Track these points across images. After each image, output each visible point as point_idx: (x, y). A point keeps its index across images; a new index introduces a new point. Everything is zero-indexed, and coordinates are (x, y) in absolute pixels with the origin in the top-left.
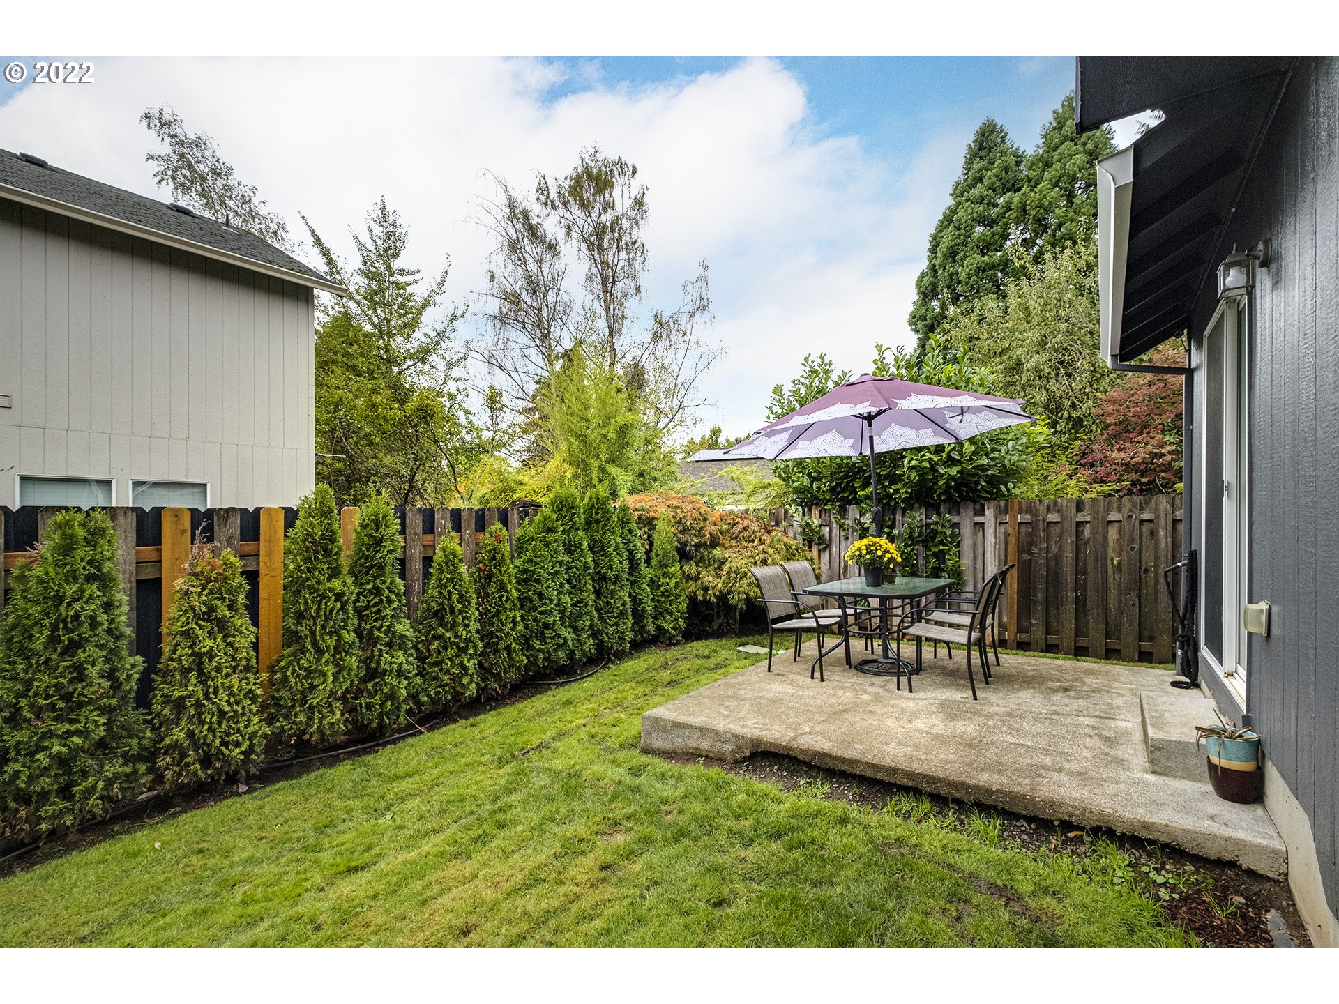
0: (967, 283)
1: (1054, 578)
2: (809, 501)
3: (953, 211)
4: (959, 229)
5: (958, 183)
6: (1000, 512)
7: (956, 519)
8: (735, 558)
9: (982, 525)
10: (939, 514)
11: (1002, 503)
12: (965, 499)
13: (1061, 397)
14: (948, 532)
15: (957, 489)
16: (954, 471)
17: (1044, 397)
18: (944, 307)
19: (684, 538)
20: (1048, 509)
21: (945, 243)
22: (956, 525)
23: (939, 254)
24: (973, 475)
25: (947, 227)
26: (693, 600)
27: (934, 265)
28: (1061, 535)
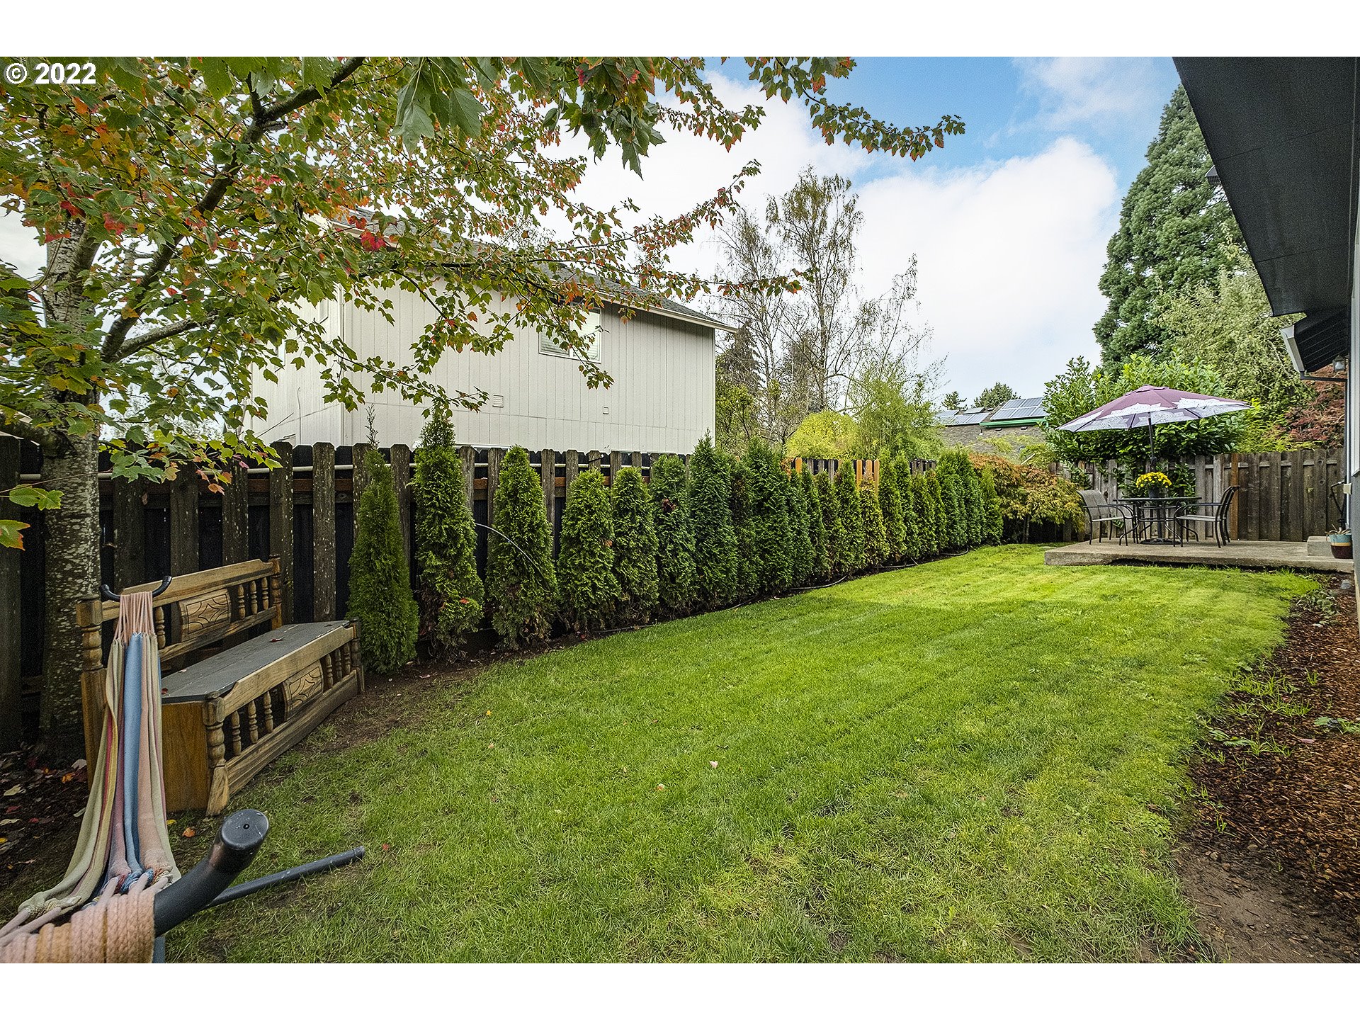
0: (1166, 247)
1: (1265, 503)
2: (1076, 457)
3: (1149, 174)
4: (1156, 192)
5: (1154, 145)
6: (1224, 461)
7: (1192, 467)
8: (1034, 493)
9: (1211, 470)
10: (1179, 463)
11: (1227, 456)
12: (1199, 454)
13: (1273, 370)
14: (1186, 475)
15: (1194, 447)
16: (1193, 436)
17: (1256, 371)
18: (1138, 269)
19: (1000, 481)
20: (1261, 459)
21: (1141, 207)
22: (1193, 471)
23: (1134, 217)
24: (1207, 438)
25: (1142, 190)
26: (1006, 519)
27: (1128, 229)
28: (1269, 476)
